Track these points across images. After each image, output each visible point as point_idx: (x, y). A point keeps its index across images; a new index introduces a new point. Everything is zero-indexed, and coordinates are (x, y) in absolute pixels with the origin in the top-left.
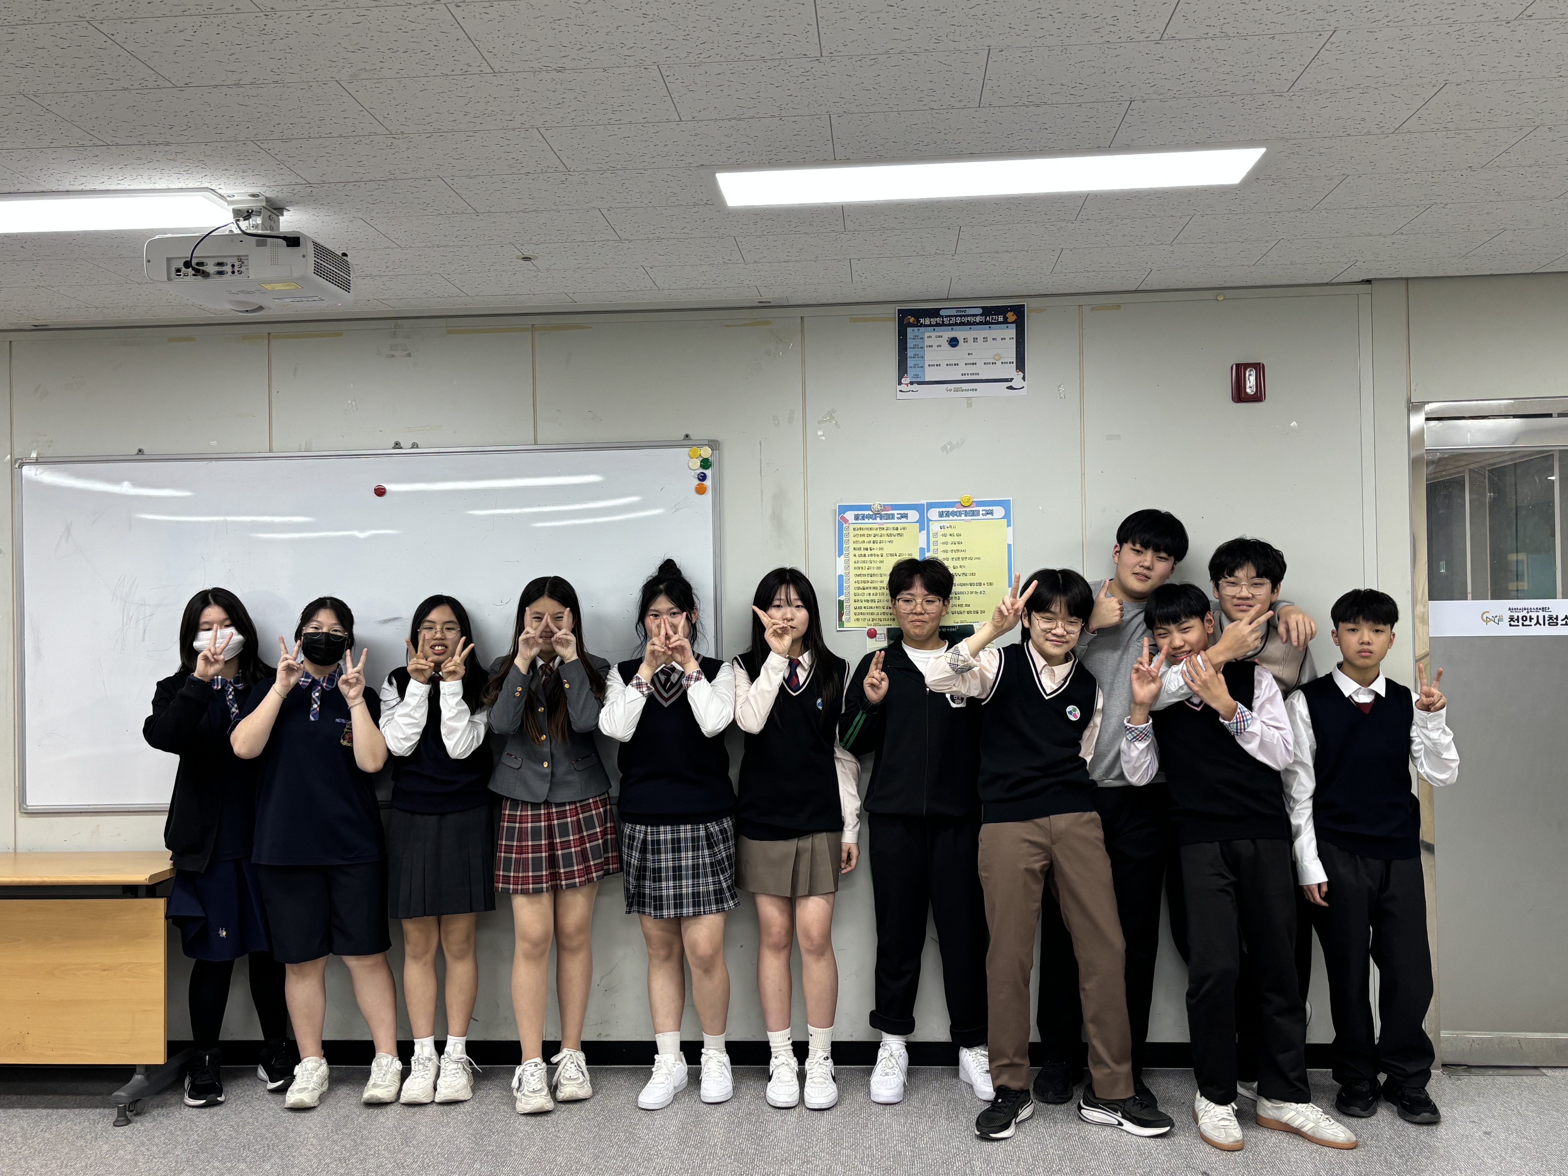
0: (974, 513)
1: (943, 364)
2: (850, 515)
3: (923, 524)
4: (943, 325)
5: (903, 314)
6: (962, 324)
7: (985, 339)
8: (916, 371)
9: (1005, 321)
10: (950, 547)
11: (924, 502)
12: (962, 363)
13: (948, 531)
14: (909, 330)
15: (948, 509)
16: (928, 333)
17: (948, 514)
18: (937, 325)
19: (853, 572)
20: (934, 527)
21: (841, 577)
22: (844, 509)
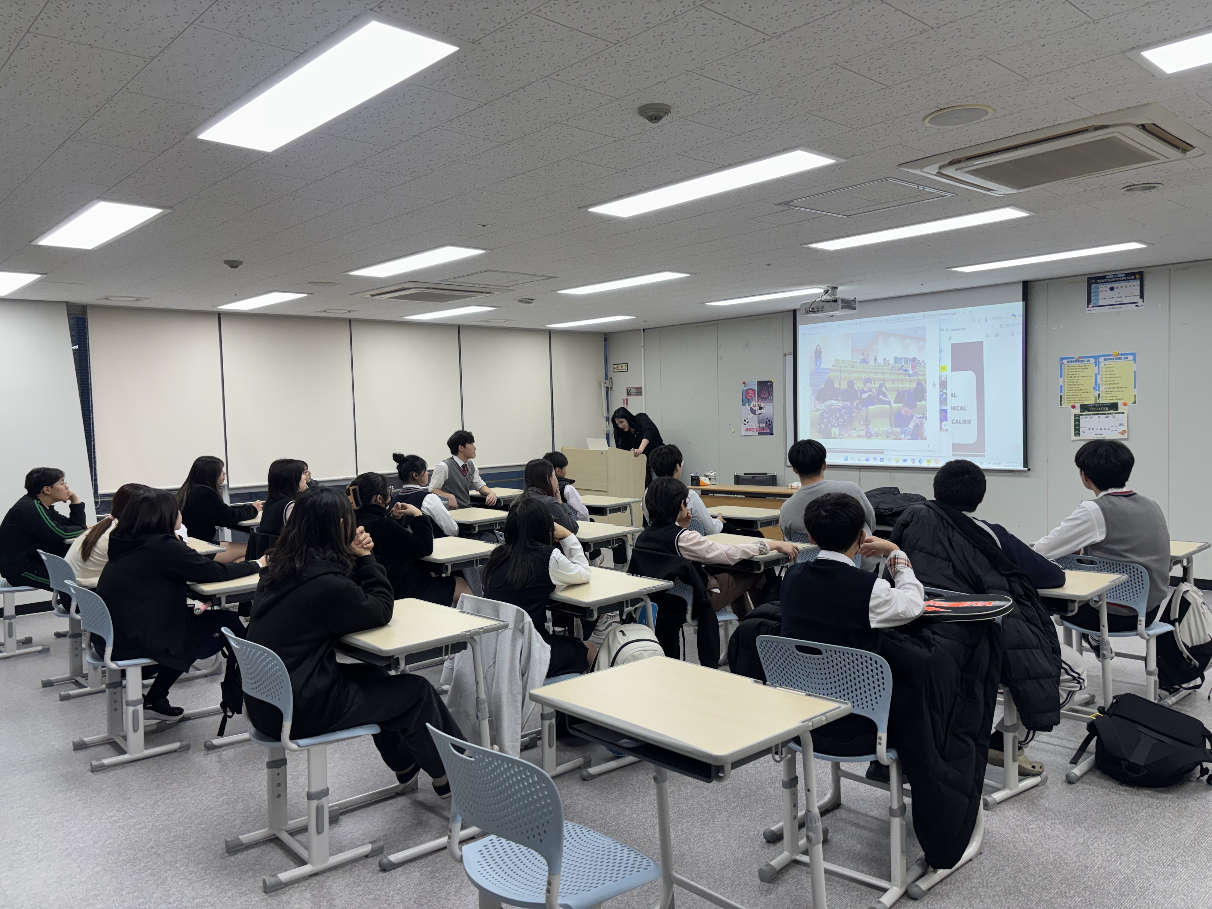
0: (1119, 359)
1: (1107, 298)
2: (1065, 361)
3: (1097, 364)
4: (1108, 282)
5: (1089, 279)
6: (1116, 281)
7: (1126, 287)
8: (1096, 302)
9: (1135, 279)
10: (1108, 373)
11: (1096, 355)
12: (1115, 297)
13: (1108, 366)
14: (1093, 286)
15: (1108, 357)
16: (1100, 286)
17: (1108, 359)
18: (1105, 282)
19: (1066, 384)
20: (1101, 365)
21: (1061, 386)
22: (1062, 359)
